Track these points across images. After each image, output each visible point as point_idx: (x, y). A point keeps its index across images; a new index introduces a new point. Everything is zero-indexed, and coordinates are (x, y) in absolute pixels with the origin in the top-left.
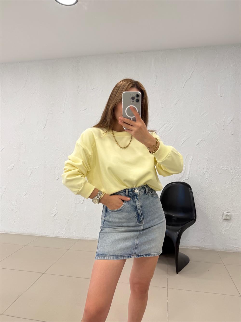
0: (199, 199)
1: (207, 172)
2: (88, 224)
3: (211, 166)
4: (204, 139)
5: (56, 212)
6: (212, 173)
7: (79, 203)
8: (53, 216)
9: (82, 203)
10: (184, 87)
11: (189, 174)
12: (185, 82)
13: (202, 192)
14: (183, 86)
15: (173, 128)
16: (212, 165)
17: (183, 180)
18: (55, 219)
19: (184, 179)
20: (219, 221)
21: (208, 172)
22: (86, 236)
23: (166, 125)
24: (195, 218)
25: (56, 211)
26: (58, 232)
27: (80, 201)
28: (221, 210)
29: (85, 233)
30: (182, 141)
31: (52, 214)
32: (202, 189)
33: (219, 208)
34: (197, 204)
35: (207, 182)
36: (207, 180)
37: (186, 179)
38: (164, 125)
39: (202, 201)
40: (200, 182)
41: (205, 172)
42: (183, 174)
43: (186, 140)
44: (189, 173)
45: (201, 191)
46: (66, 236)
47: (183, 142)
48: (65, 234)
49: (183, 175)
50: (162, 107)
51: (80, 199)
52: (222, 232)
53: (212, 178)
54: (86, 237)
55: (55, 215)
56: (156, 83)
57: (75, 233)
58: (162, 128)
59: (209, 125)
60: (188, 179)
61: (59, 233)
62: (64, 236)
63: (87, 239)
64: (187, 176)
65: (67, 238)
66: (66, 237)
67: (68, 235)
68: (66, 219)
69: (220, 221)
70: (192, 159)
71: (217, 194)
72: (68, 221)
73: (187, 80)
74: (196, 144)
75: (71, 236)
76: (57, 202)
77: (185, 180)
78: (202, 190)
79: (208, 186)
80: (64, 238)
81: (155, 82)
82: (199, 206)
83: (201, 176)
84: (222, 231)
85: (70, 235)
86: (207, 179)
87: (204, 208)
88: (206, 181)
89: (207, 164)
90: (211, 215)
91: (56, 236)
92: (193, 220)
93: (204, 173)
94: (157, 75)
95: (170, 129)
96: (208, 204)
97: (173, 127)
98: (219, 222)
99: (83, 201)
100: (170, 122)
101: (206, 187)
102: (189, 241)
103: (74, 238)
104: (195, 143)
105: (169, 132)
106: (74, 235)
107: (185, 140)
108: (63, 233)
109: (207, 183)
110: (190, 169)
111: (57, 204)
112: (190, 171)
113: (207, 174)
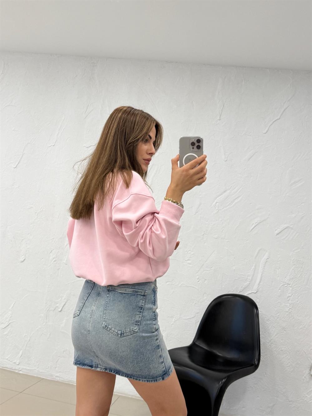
0: (272, 332)
1: (290, 285)
2: (64, 351)
3: (299, 276)
4: (292, 226)
5: (9, 322)
6: (300, 288)
7: (54, 311)
8: (4, 327)
9: (60, 311)
10: (267, 131)
11: (259, 284)
12: (269, 125)
13: (278, 319)
14: (266, 129)
15: (240, 198)
16: (301, 273)
17: (247, 293)
18: (5, 333)
19: (250, 292)
20: (303, 378)
21: (293, 285)
22: (58, 375)
23: (228, 192)
24: (256, 363)
25: (10, 320)
26: (7, 359)
27: (57, 307)
28: (309, 359)
29: (57, 368)
30: (253, 224)
31: (2, 323)
32: (278, 314)
33: (304, 352)
34: (268, 341)
35: (289, 303)
36: (289, 299)
37: (253, 292)
38: (225, 192)
39: (276, 337)
40: (278, 302)
41: (287, 284)
42: (248, 282)
43: (261, 222)
44: (260, 282)
45: (276, 318)
46: (19, 368)
47: (254, 226)
48: (18, 364)
49: (249, 284)
50: (226, 161)
51: (57, 304)
52: (305, 399)
53: (298, 297)
54: (56, 376)
55: (8, 326)
56: (220, 120)
57: (38, 365)
58: (221, 196)
59: (303, 203)
60: (255, 293)
61: (9, 360)
62: (17, 367)
63: (58, 379)
64: (255, 287)
65: (21, 372)
66: (20, 370)
67: (25, 367)
68: (25, 336)
69: (305, 377)
70: (268, 258)
71: (304, 327)
72: (29, 340)
73: (274, 121)
74: (277, 232)
75: (29, 370)
76: (14, 303)
77: (250, 294)
78: (279, 316)
79: (290, 311)
80: (17, 371)
81: (219, 118)
82: (271, 345)
83: (280, 291)
84: (306, 397)
85: (28, 368)
86: (289, 296)
87: (279, 349)
88: (288, 301)
89: (293, 271)
90: (289, 364)
91: (2, 366)
92: (252, 365)
93: (286, 286)
94: (224, 105)
95: (235, 199)
96: (286, 343)
97: (240, 196)
98: (304, 380)
99: (61, 308)
100: (237, 188)
101: (287, 312)
102: (244, 409)
103: (35, 376)
104: (276, 230)
105: (233, 205)
106: (35, 369)
107: (259, 222)
108: (15, 363)
109: (289, 305)
110: (262, 275)
111: (13, 307)
112: (261, 280)
113: (291, 288)
